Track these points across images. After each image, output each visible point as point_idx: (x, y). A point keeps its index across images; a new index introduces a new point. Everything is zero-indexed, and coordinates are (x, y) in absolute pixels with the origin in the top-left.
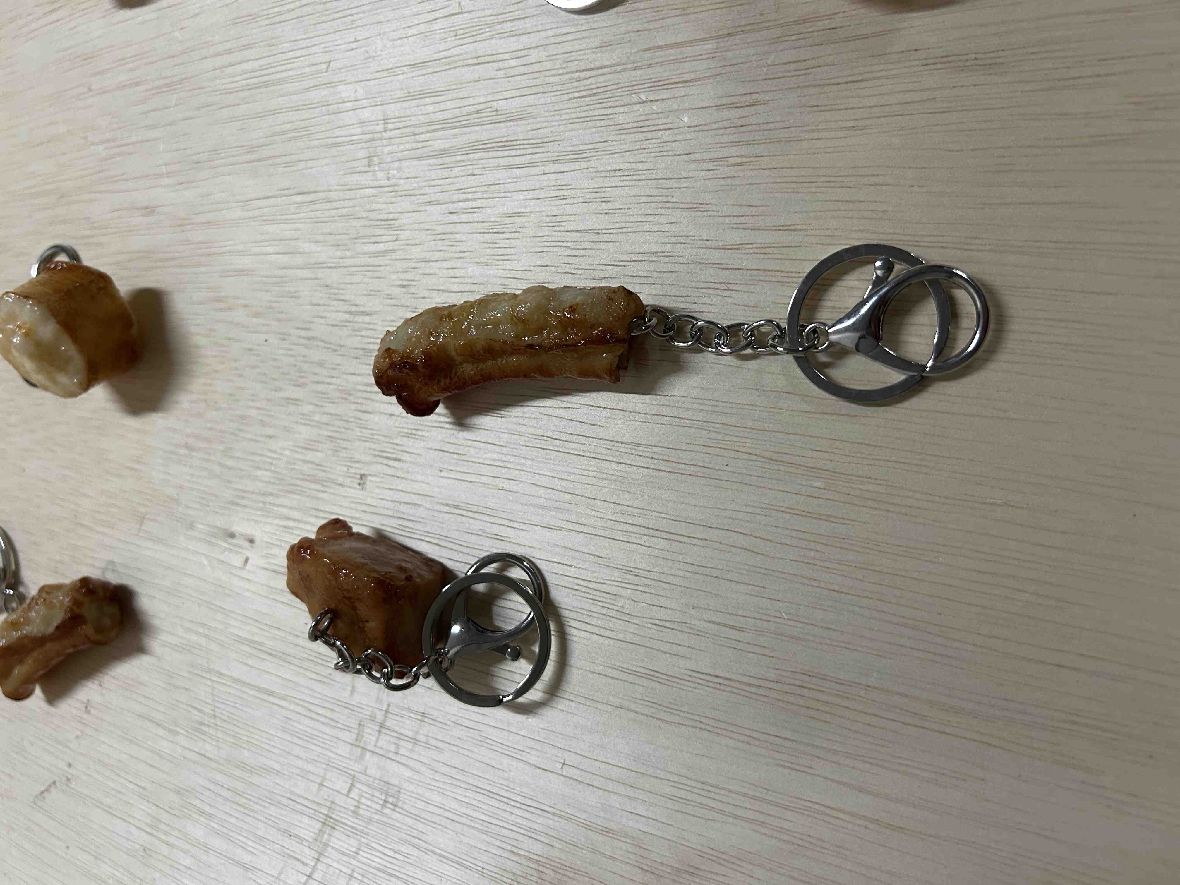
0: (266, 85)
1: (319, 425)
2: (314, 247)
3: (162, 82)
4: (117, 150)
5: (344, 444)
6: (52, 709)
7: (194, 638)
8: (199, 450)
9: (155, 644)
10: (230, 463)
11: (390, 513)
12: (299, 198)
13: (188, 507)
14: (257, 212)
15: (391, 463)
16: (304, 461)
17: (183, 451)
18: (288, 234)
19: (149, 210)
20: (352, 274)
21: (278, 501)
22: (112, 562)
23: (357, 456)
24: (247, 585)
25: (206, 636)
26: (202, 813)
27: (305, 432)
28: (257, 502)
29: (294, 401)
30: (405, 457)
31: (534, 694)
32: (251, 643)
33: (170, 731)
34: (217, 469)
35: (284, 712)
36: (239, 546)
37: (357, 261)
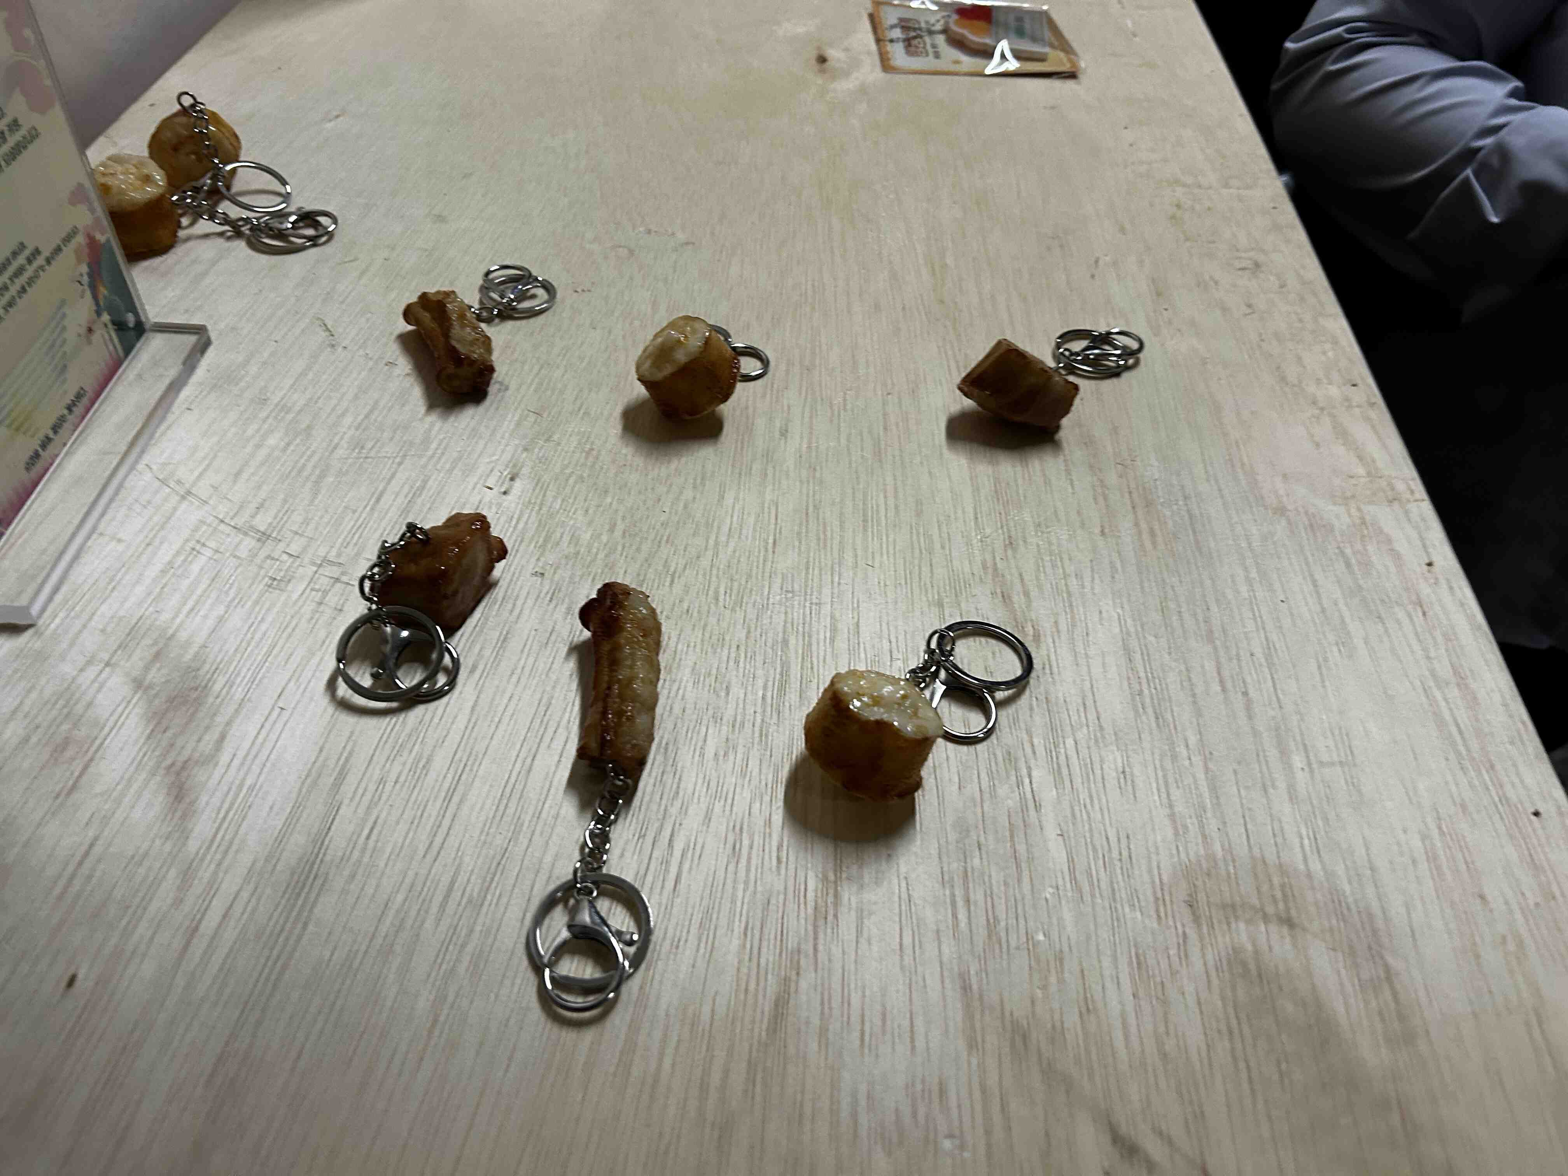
0: (865, 521)
1: (589, 547)
2: (730, 549)
3: (883, 447)
4: (836, 413)
5: (571, 563)
6: (393, 337)
7: (434, 446)
8: (586, 458)
9: (433, 418)
10: (571, 481)
11: (509, 593)
12: (771, 541)
13: (540, 449)
14: (766, 510)
15: (549, 596)
16: (562, 534)
17: (588, 447)
18: (744, 532)
19: (784, 433)
20: (704, 575)
21: (534, 513)
22: (507, 389)
23: (559, 571)
24: (470, 487)
25: (432, 457)
26: (288, 444)
27: (586, 536)
28: (537, 498)
29: (612, 530)
30: (552, 606)
31: (343, 690)
32: (422, 488)
33: (360, 424)
34: (568, 471)
35: (360, 509)
36: (503, 483)
37: (714, 579)
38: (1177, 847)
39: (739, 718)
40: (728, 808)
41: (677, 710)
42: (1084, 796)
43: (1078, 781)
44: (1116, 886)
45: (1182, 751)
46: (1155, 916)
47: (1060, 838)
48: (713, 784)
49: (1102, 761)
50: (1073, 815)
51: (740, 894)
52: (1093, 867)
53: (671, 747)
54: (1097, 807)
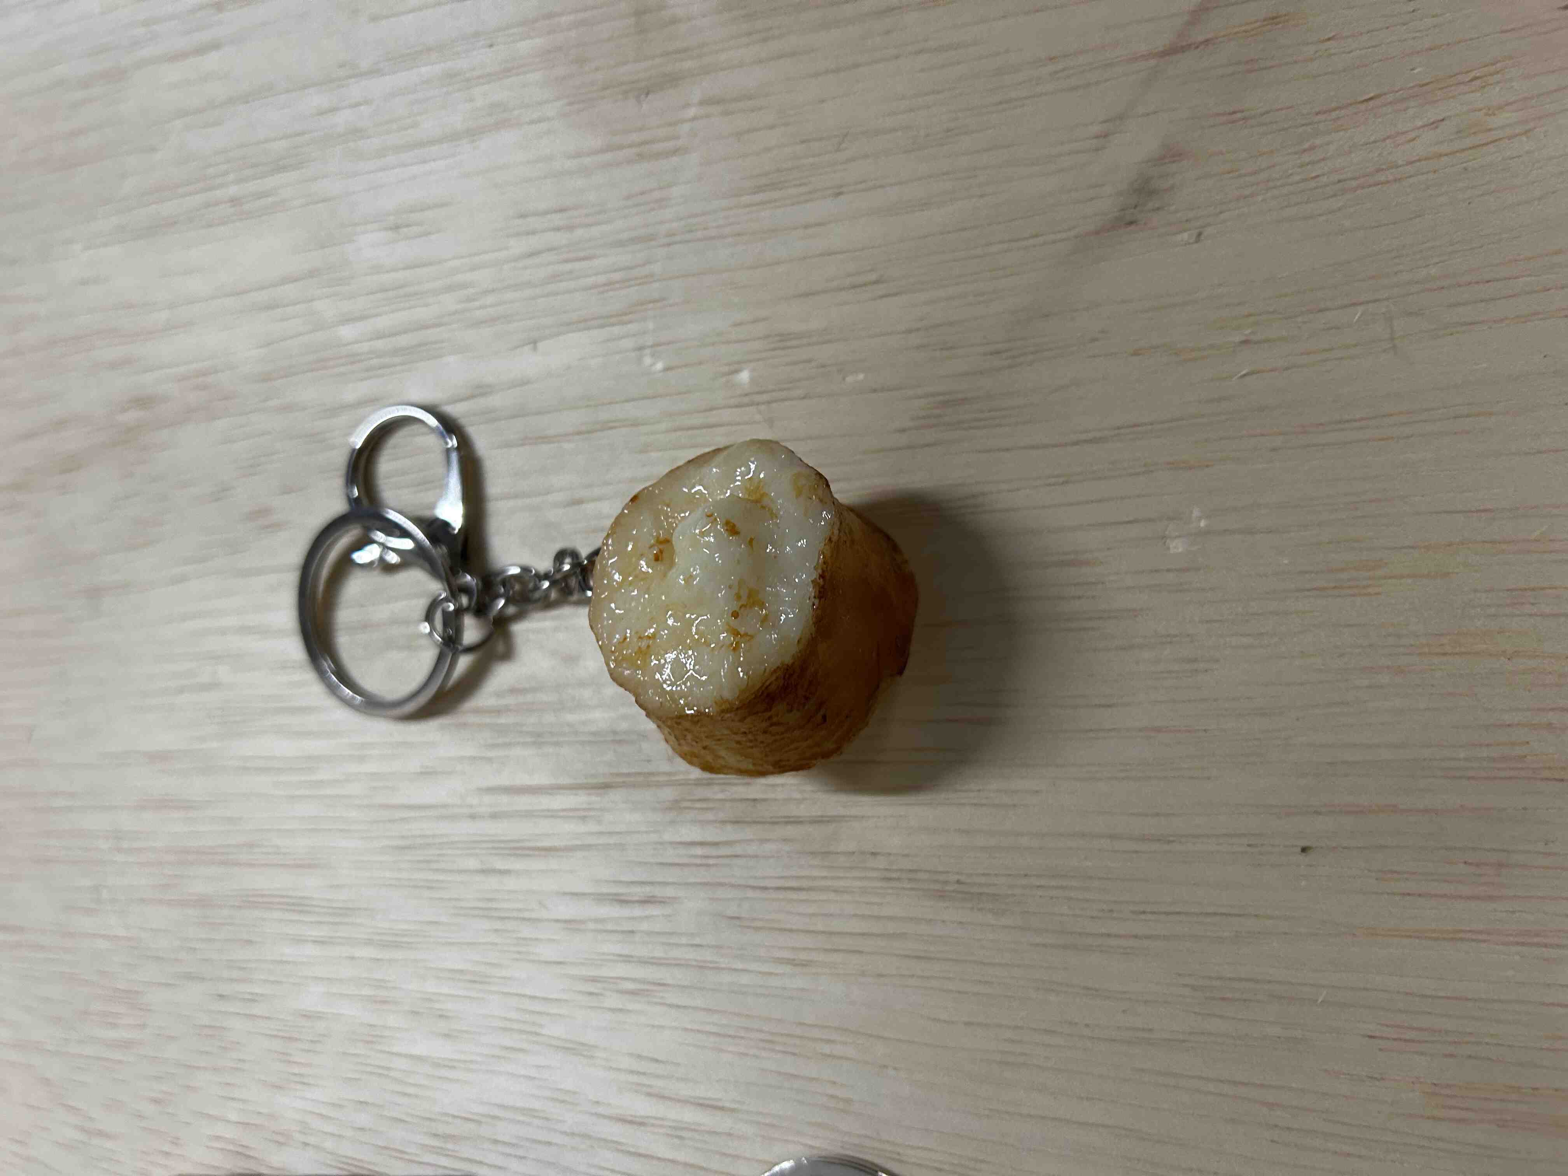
38: (532, 122)
39: (367, 991)
40: (553, 1010)
41: (363, 1119)
42: (449, 302)
43: (422, 313)
44: (625, 236)
45: (342, 119)
46: (675, 160)
47: (540, 345)
48: (507, 1040)
49: (377, 269)
50: (492, 321)
51: (726, 978)
52: (590, 281)
53: (441, 1129)
54: (468, 277)
